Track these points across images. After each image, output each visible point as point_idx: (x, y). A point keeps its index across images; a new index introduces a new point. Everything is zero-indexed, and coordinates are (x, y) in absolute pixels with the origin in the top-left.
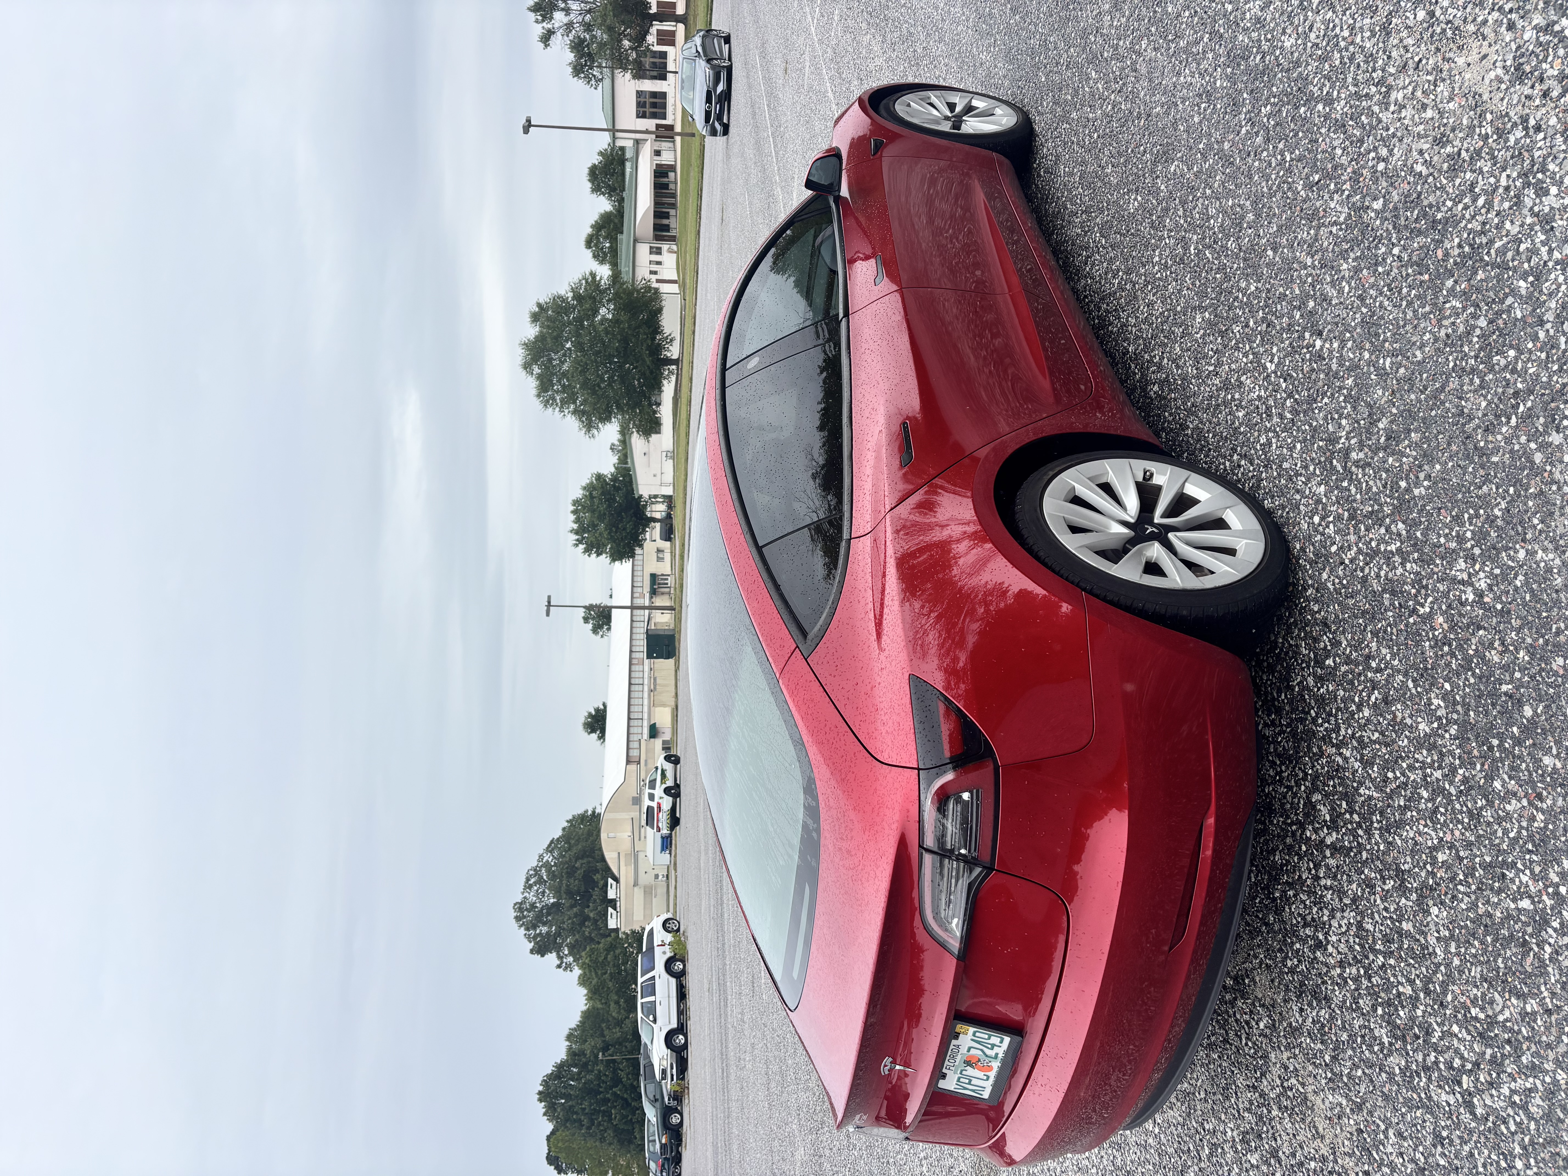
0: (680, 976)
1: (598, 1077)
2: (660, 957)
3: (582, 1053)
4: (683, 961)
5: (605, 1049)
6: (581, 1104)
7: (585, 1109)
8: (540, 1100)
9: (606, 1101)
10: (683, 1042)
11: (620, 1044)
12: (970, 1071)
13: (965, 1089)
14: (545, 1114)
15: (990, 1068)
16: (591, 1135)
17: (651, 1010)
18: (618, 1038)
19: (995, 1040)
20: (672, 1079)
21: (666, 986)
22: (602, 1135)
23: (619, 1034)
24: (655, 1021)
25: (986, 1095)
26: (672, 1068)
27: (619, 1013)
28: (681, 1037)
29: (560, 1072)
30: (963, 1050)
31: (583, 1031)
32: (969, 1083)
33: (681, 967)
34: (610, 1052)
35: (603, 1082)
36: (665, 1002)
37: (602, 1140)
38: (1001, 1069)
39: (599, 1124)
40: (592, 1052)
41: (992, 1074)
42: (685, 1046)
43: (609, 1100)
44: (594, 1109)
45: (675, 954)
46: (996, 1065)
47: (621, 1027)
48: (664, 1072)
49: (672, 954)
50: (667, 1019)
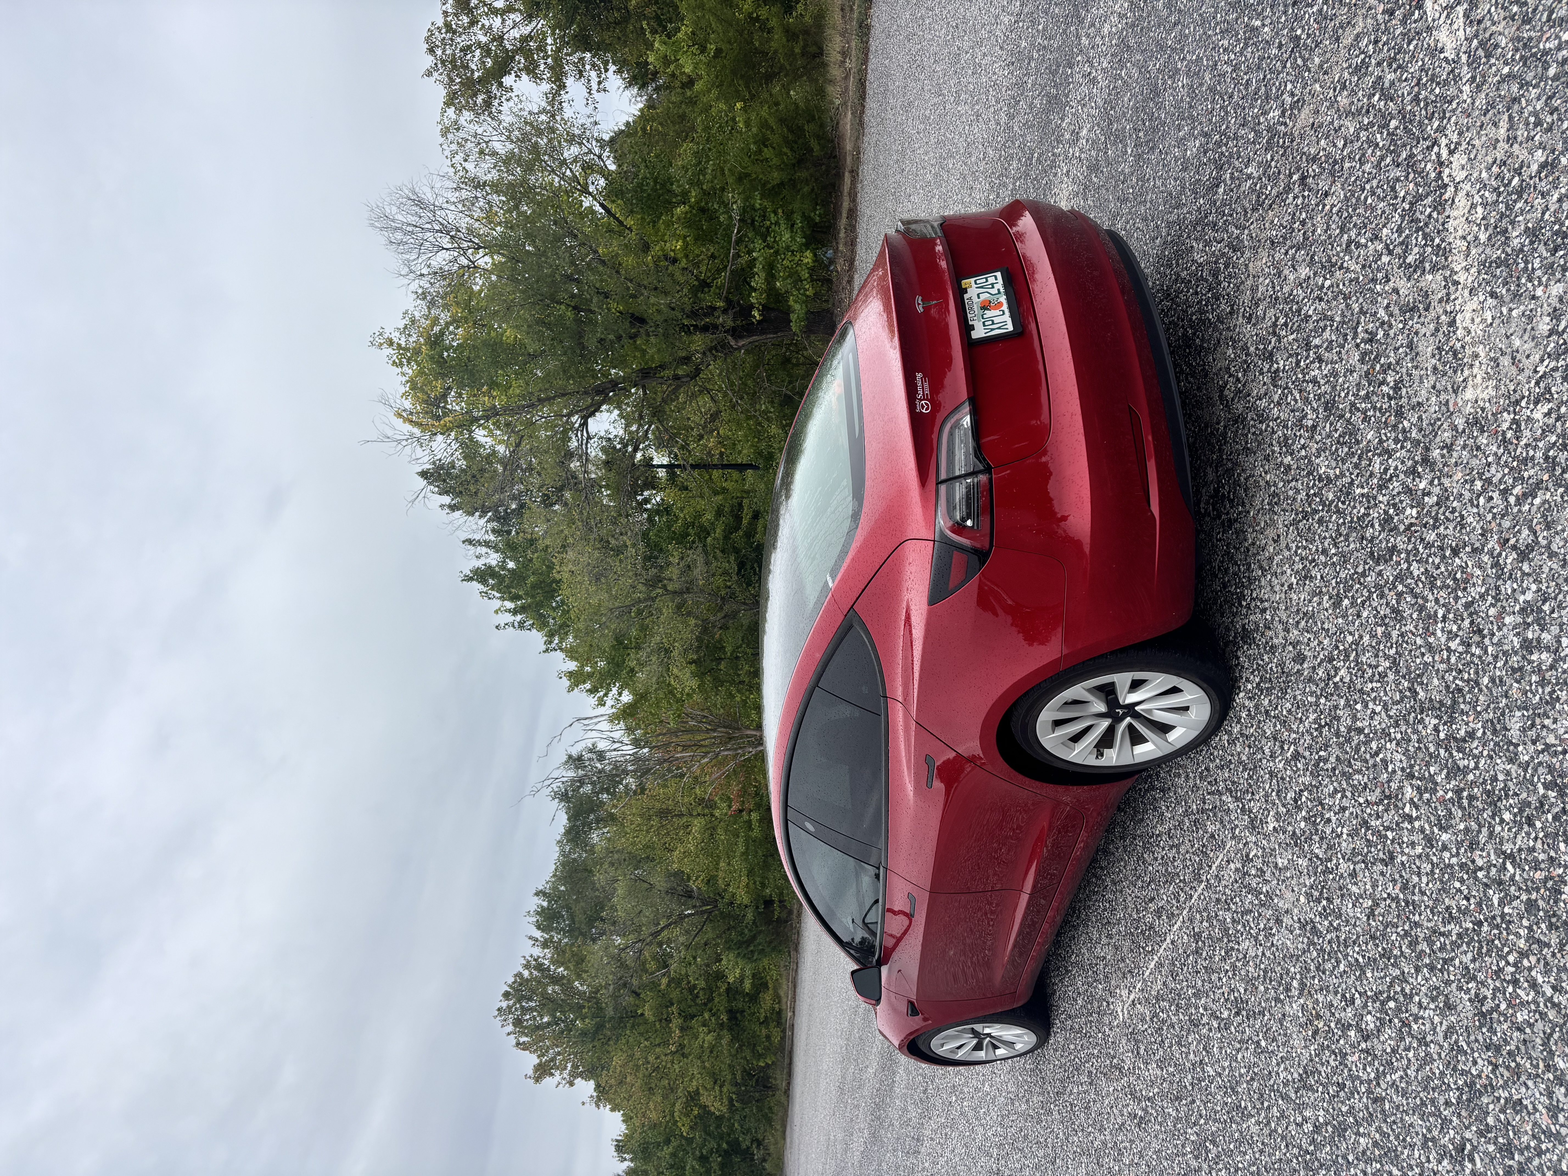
12: (988, 314)
13: (992, 330)
15: (1001, 304)
19: (991, 280)
25: (1010, 328)
30: (975, 299)
32: (993, 323)
38: (1008, 299)
41: (1005, 307)
46: (1003, 299)
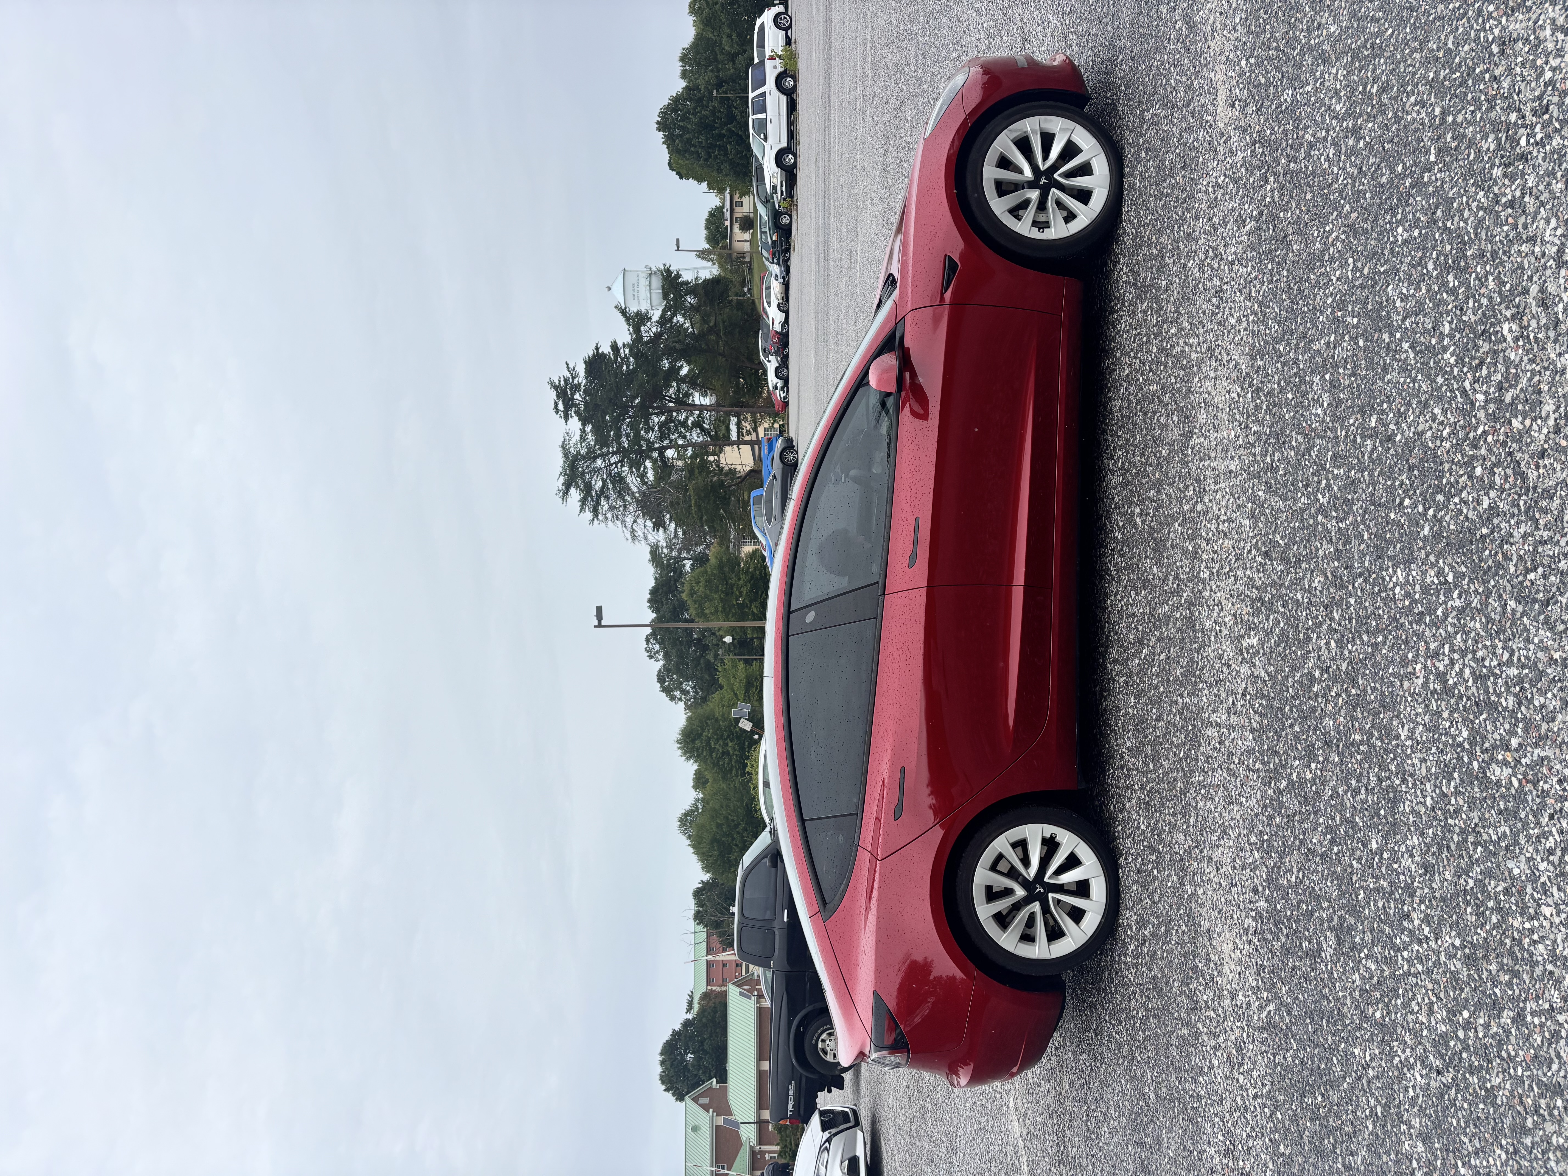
0: (790, 95)
1: (713, 113)
2: (772, 71)
3: (697, 88)
4: (794, 77)
5: (719, 86)
6: (698, 138)
7: (701, 142)
8: (659, 130)
9: (721, 136)
10: (792, 161)
11: (734, 81)
14: (664, 143)
16: (709, 166)
17: (762, 126)
18: (732, 75)
20: (782, 194)
21: (776, 103)
22: (720, 167)
23: (732, 71)
24: (766, 139)
26: (782, 186)
27: (732, 46)
28: (790, 156)
29: (676, 103)
31: (697, 53)
33: (792, 83)
34: (724, 89)
35: (718, 118)
36: (775, 120)
37: (719, 171)
39: (716, 157)
40: (706, 88)
42: (795, 165)
43: (724, 136)
44: (711, 143)
45: (786, 70)
47: (734, 63)
48: (774, 188)
49: (783, 69)
50: (777, 139)
